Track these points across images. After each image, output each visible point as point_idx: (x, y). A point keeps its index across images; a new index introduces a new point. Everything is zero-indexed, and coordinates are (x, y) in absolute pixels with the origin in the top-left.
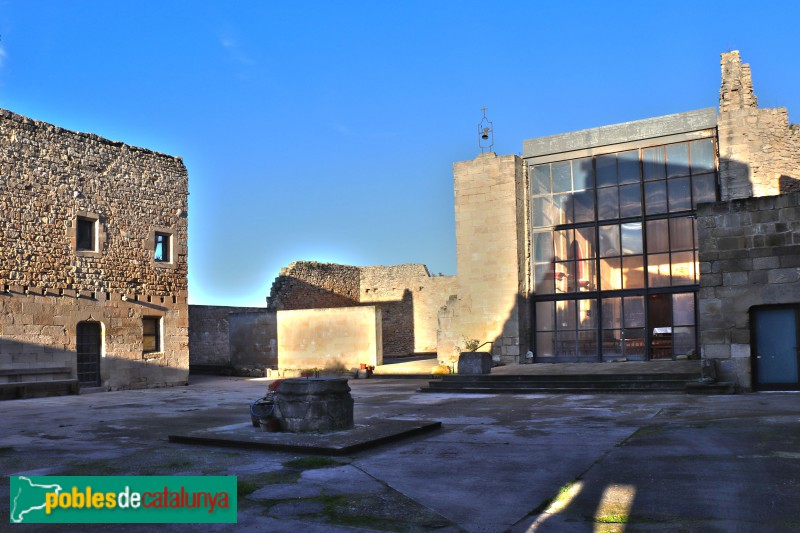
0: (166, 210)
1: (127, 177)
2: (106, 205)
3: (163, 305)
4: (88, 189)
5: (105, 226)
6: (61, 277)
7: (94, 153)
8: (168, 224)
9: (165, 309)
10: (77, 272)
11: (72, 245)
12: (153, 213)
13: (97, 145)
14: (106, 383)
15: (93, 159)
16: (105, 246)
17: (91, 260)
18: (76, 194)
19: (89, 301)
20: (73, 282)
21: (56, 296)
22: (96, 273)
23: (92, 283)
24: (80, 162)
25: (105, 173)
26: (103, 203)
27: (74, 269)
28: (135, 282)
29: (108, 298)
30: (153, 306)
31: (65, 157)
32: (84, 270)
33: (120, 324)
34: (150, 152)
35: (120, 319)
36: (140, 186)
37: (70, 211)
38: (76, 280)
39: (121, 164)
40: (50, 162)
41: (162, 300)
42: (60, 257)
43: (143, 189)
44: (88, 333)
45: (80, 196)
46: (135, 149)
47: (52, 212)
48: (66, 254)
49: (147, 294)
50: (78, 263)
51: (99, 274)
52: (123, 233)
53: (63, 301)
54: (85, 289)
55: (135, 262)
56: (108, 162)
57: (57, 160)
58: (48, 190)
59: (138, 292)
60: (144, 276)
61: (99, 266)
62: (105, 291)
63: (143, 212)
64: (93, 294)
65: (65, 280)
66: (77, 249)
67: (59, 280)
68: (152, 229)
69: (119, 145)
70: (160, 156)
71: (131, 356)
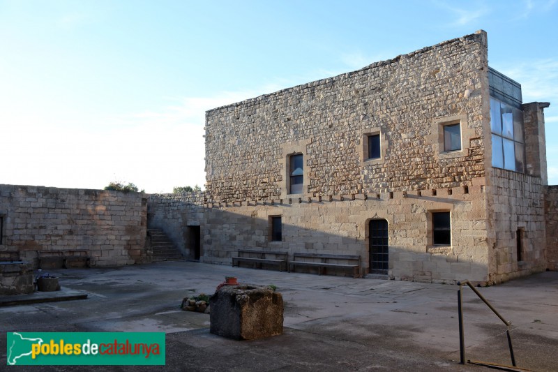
0: (450, 97)
1: (405, 83)
2: (387, 116)
3: (450, 197)
4: (371, 110)
5: (386, 135)
6: (353, 186)
7: (375, 77)
8: (455, 111)
9: (454, 202)
10: (365, 178)
11: (361, 158)
12: (435, 107)
13: (378, 70)
15: (373, 84)
16: (388, 153)
17: (374, 167)
18: (362, 117)
19: (375, 201)
20: (362, 188)
21: (350, 200)
22: (381, 176)
23: (377, 186)
24: (364, 91)
25: (385, 90)
26: (384, 115)
27: (363, 176)
28: (419, 178)
29: (392, 196)
30: (439, 200)
31: (353, 93)
32: (371, 176)
33: (403, 220)
34: (430, 48)
35: (403, 215)
36: (419, 85)
37: (358, 132)
38: (364, 185)
39: (399, 75)
40: (343, 101)
41: (450, 192)
42: (352, 170)
43: (423, 87)
44: (377, 228)
45: (365, 116)
46: (413, 55)
47: (346, 137)
48: (357, 167)
49: (431, 187)
50: (366, 172)
51: (384, 177)
52: (404, 136)
53: (357, 203)
54: (371, 192)
55: (418, 160)
56: (387, 80)
57: (348, 97)
58: (343, 123)
59: (419, 189)
60: (427, 171)
61: (383, 170)
62: (388, 191)
63: (423, 109)
64: (379, 196)
65: (357, 186)
66: (364, 161)
67: (352, 188)
68: (436, 122)
69: (398, 59)
70: (442, 45)
71: (415, 248)
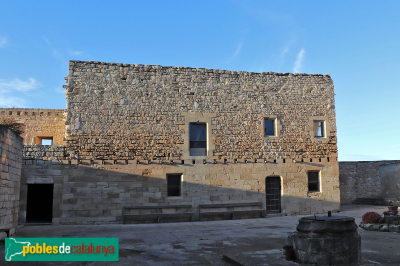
0: (319, 106)
1: (293, 91)
2: (281, 109)
3: (320, 163)
4: (269, 102)
5: (280, 121)
6: (256, 153)
7: (272, 82)
8: (322, 115)
9: (322, 166)
10: (265, 148)
11: (262, 133)
12: (311, 110)
13: (274, 77)
14: (284, 211)
15: (271, 85)
16: (281, 133)
17: (273, 141)
18: (262, 106)
19: (273, 164)
20: (262, 154)
21: (253, 163)
22: (277, 148)
23: (274, 154)
24: (264, 88)
25: (279, 92)
26: (279, 108)
27: (263, 147)
28: (302, 151)
29: (284, 161)
30: (314, 165)
31: (255, 88)
32: (269, 147)
33: (292, 177)
34: (307, 75)
35: (292, 173)
36: (302, 95)
37: (259, 116)
38: (264, 153)
39: (289, 85)
40: (247, 91)
41: (320, 160)
42: (254, 142)
43: (304, 96)
44: (273, 182)
45: (265, 106)
46: (297, 75)
47: (249, 117)
48: (258, 140)
49: (310, 157)
50: (265, 144)
51: (279, 148)
52: (292, 123)
53: (257, 165)
54: (270, 158)
55: (301, 140)
56: (281, 85)
57: (251, 89)
58: (247, 107)
59: (303, 157)
60: (307, 147)
61: (278, 144)
62: (282, 158)
63: (305, 110)
64: (275, 161)
65: (258, 154)
66: (264, 136)
67: (254, 154)
68: (311, 119)
69: (287, 74)
70: (314, 76)
71: (300, 195)
